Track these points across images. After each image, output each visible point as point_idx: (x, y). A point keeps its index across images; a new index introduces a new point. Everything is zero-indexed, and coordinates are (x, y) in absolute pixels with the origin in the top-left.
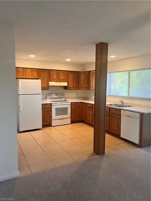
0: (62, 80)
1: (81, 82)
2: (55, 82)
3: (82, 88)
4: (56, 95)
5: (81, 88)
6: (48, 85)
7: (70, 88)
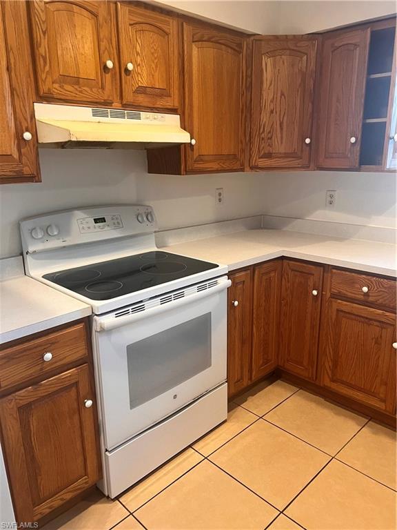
0: (141, 90)
1: (265, 117)
2: (88, 111)
3: (269, 156)
4: (103, 220)
5: (262, 162)
6: (27, 136)
7: (201, 159)
